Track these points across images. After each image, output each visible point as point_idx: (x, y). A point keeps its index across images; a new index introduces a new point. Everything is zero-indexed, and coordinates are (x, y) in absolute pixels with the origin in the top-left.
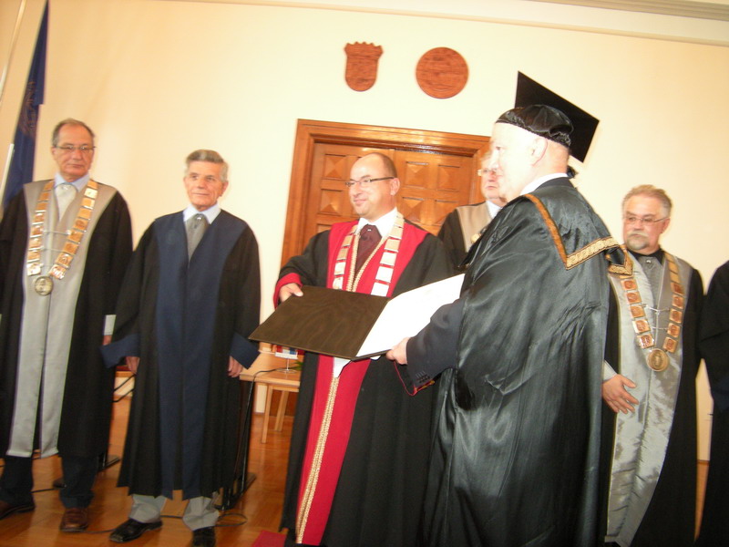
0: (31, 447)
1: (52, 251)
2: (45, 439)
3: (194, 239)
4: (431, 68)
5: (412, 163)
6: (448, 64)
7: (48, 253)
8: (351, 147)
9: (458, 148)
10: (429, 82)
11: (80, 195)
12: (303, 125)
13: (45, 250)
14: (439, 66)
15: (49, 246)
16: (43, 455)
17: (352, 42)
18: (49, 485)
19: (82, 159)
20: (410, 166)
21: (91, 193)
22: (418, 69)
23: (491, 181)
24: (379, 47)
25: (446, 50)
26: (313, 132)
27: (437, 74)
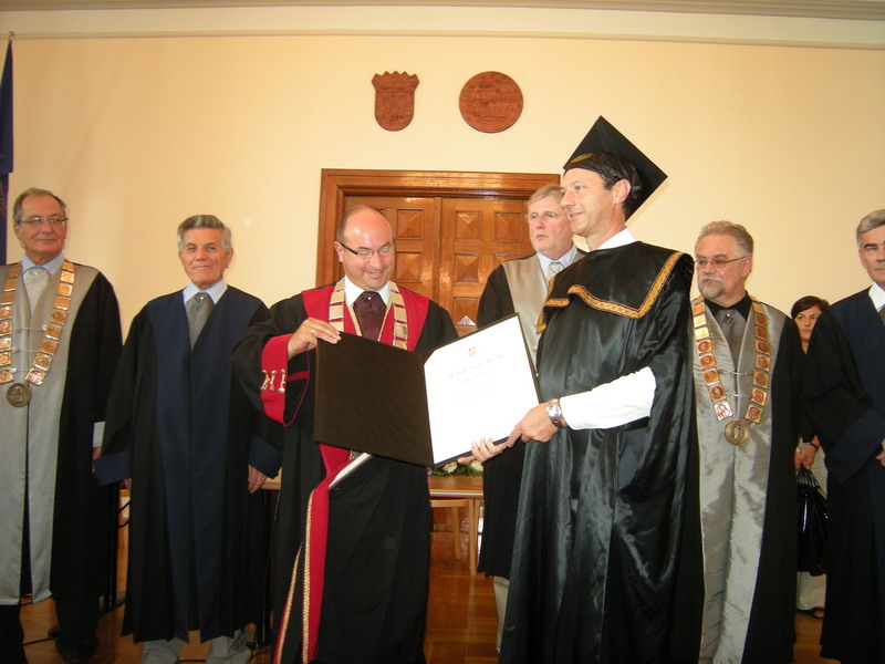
0: (18, 593)
1: (28, 353)
2: (35, 581)
3: (197, 323)
4: (478, 96)
5: (463, 212)
6: (498, 91)
7: (23, 355)
8: (389, 199)
9: (517, 191)
10: (476, 115)
11: (54, 281)
12: (328, 176)
13: (19, 351)
14: (488, 95)
15: (23, 347)
16: (35, 600)
17: (381, 73)
18: (45, 635)
19: (53, 232)
20: (461, 215)
21: (68, 277)
22: (461, 100)
23: (540, 228)
24: (415, 76)
25: (494, 74)
26: (342, 184)
27: (486, 104)
